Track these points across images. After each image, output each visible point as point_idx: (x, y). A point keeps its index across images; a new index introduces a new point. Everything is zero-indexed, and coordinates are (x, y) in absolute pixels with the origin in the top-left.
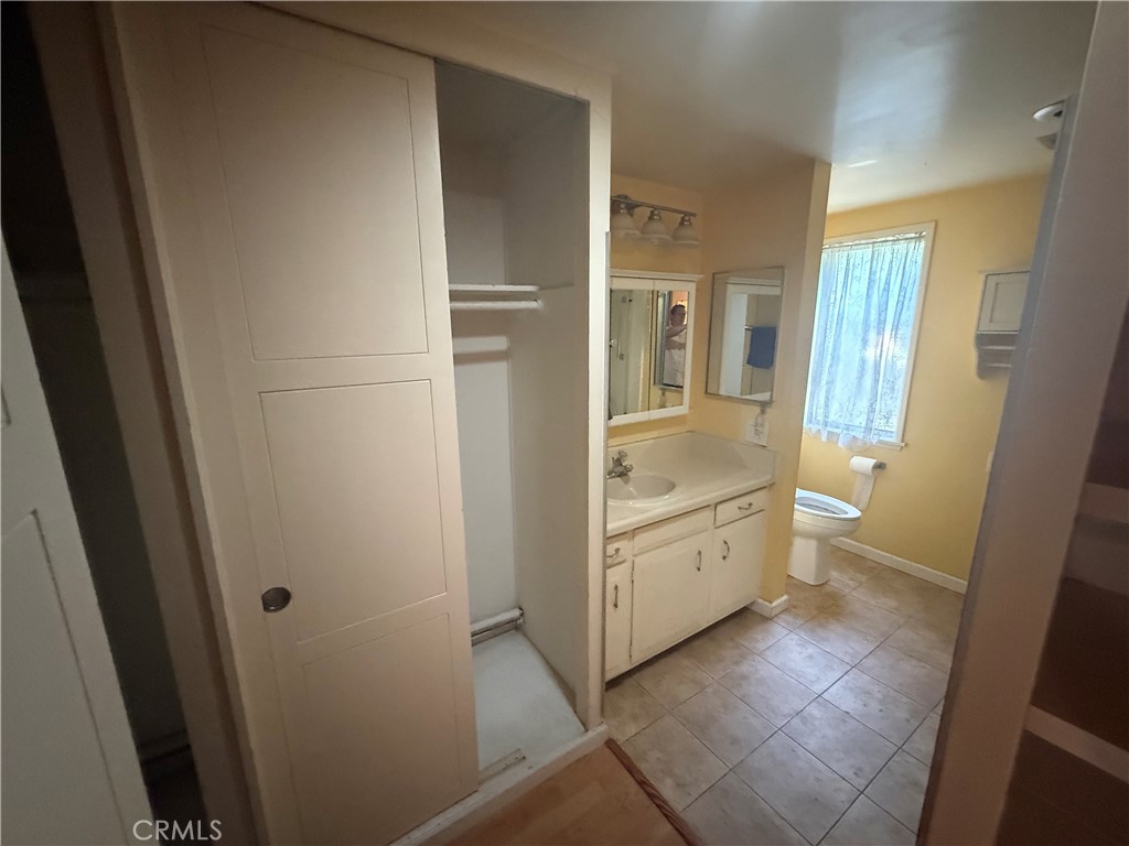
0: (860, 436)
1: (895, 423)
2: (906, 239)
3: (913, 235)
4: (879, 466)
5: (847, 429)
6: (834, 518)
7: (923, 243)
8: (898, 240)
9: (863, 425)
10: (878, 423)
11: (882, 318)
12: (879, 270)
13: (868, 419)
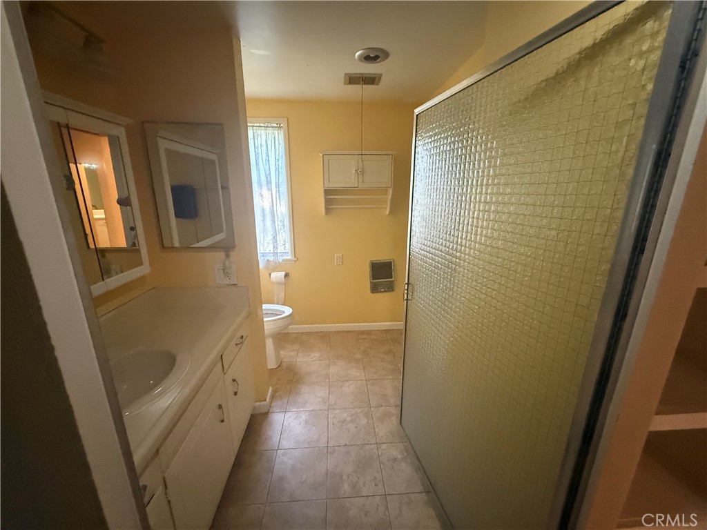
0: (271, 259)
1: (288, 247)
2: (273, 127)
3: (275, 125)
4: (287, 275)
5: (263, 256)
6: (279, 319)
7: (282, 132)
8: (267, 127)
9: (272, 251)
10: (281, 249)
11: (269, 179)
12: (260, 146)
13: (274, 247)
